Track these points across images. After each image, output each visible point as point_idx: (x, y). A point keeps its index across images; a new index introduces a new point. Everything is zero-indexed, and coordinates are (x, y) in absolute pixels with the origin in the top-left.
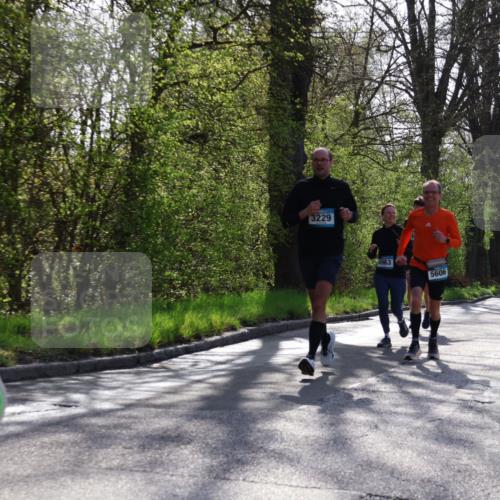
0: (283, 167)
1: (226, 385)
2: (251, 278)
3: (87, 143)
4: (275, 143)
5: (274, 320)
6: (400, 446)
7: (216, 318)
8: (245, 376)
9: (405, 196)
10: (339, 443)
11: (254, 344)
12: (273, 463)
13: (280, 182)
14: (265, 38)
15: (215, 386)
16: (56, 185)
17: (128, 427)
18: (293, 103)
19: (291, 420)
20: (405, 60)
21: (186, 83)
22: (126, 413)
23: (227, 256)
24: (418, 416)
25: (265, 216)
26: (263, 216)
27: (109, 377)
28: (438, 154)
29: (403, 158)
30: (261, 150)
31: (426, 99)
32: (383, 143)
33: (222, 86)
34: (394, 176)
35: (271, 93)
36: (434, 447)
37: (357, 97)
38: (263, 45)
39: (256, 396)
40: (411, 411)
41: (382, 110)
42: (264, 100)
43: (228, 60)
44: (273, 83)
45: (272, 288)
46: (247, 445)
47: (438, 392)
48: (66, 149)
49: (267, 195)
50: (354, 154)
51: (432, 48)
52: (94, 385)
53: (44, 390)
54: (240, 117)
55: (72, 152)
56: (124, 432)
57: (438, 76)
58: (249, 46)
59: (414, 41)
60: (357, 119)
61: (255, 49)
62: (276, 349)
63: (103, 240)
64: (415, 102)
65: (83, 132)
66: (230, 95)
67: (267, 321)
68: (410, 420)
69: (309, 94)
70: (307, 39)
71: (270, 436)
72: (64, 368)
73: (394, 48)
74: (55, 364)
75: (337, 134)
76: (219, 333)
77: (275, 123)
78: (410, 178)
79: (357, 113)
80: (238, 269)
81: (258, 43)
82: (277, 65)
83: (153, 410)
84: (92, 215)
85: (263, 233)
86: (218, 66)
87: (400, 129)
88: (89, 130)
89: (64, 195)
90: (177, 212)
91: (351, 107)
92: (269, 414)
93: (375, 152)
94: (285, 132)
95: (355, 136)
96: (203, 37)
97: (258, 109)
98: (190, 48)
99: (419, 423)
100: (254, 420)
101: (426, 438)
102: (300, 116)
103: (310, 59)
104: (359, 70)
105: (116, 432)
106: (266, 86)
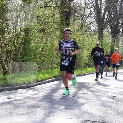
1: (49, 93)
2: (56, 66)
3: (14, 32)
4: (61, 32)
7: (47, 76)
9: (94, 45)
12: (61, 112)
14: (59, 5)
15: (46, 93)
16: (6, 43)
17: (24, 104)
18: (66, 22)
21: (39, 17)
22: (24, 100)
23: (50, 60)
27: (20, 91)
28: (102, 34)
29: (94, 35)
30: (58, 33)
31: (100, 20)
32: (89, 31)
33: (48, 17)
34: (92, 40)
35: (61, 19)
37: (82, 20)
40: (96, 99)
41: (88, 23)
42: (59, 21)
43: (50, 11)
44: (61, 16)
46: (54, 108)
48: (9, 33)
50: (81, 34)
51: (101, 8)
52: (16, 93)
53: (3, 94)
54: (53, 25)
56: (23, 105)
58: (55, 7)
59: (96, 6)
60: (82, 25)
61: (57, 8)
63: (18, 56)
64: (97, 21)
65: (13, 29)
66: (50, 20)
67: (60, 76)
68: (95, 101)
69: (70, 19)
70: (70, 5)
72: (8, 89)
73: (91, 8)
74: (6, 88)
75: (77, 29)
76: (48, 80)
77: (62, 27)
78: (95, 40)
80: (52, 63)
81: (57, 6)
82: (62, 12)
84: (15, 50)
85: (59, 54)
86: (47, 12)
87: (93, 28)
88: (15, 29)
89: (9, 45)
90: (37, 49)
91: (81, 23)
93: (87, 34)
95: (82, 30)
96: (43, 5)
97: (57, 23)
98: (40, 8)
99: (98, 102)
102: (68, 25)
103: (70, 10)
104: (83, 13)
105: (21, 105)
106: (59, 17)
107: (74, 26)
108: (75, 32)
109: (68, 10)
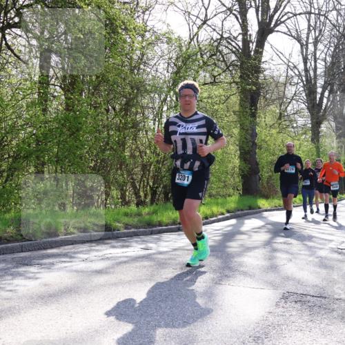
0: (247, 139)
1: (220, 240)
2: (231, 191)
3: (156, 129)
4: (242, 128)
5: (242, 210)
6: (302, 269)
7: (215, 209)
8: (229, 236)
9: (303, 152)
10: (273, 268)
11: (233, 221)
12: (242, 277)
13: (245, 146)
14: (238, 80)
15: (215, 241)
16: (142, 148)
17: (175, 259)
18: (251, 109)
19: (250, 257)
20: (303, 89)
21: (201, 101)
22: (174, 253)
23: (220, 180)
24: (311, 256)
25: (237, 161)
26: (237, 162)
27: (166, 236)
28: (319, 132)
29: (302, 134)
30: (236, 131)
31: (313, 106)
32: (293, 127)
33: (218, 102)
34: (298, 142)
35: (241, 105)
36: (319, 270)
37: (281, 106)
38: (237, 83)
39: (234, 246)
40: (307, 253)
41: (292, 112)
42: (237, 108)
43: (221, 91)
44: (241, 100)
45: (241, 195)
46: (230, 268)
47: (320, 244)
48: (147, 131)
49: (239, 152)
50: (279, 133)
51: (315, 83)
52: (159, 239)
53: (137, 242)
54: (226, 116)
55: (150, 133)
56: (173, 261)
57: (318, 96)
58: (231, 83)
59: (307, 80)
60: (281, 116)
61: (233, 85)
62: (243, 223)
63: (163, 174)
64: (308, 108)
65: (154, 124)
66: (221, 106)
67: (238, 211)
68: (307, 257)
69: (258, 105)
70: (257, 80)
71: (241, 265)
72: (146, 232)
73: (298, 83)
74: (141, 230)
75: (271, 123)
76: (216, 216)
77: (242, 119)
78: (306, 143)
79: (281, 114)
80: (225, 186)
81: (234, 82)
82: (243, 92)
83: (186, 252)
84: (158, 162)
85: (237, 170)
86: (216, 93)
87: (301, 121)
88: (157, 123)
89: (146, 153)
91: (278, 111)
92: (240, 254)
93: (289, 132)
94: (247, 123)
95: (280, 124)
96: (209, 80)
97: (234, 112)
98: (203, 85)
99: (311, 259)
100: (233, 257)
101: (315, 266)
102: (254, 115)
103: (258, 89)
104: (281, 94)
105: (169, 262)
106: (238, 102)
107: (266, 118)
108: (268, 129)
109: (254, 88)
